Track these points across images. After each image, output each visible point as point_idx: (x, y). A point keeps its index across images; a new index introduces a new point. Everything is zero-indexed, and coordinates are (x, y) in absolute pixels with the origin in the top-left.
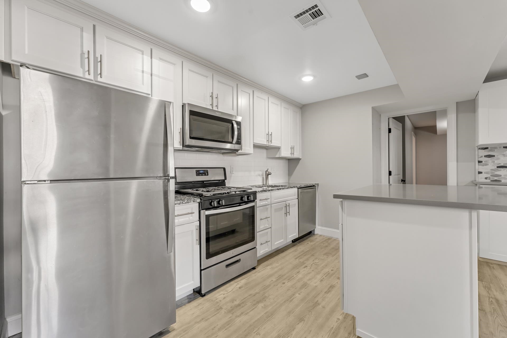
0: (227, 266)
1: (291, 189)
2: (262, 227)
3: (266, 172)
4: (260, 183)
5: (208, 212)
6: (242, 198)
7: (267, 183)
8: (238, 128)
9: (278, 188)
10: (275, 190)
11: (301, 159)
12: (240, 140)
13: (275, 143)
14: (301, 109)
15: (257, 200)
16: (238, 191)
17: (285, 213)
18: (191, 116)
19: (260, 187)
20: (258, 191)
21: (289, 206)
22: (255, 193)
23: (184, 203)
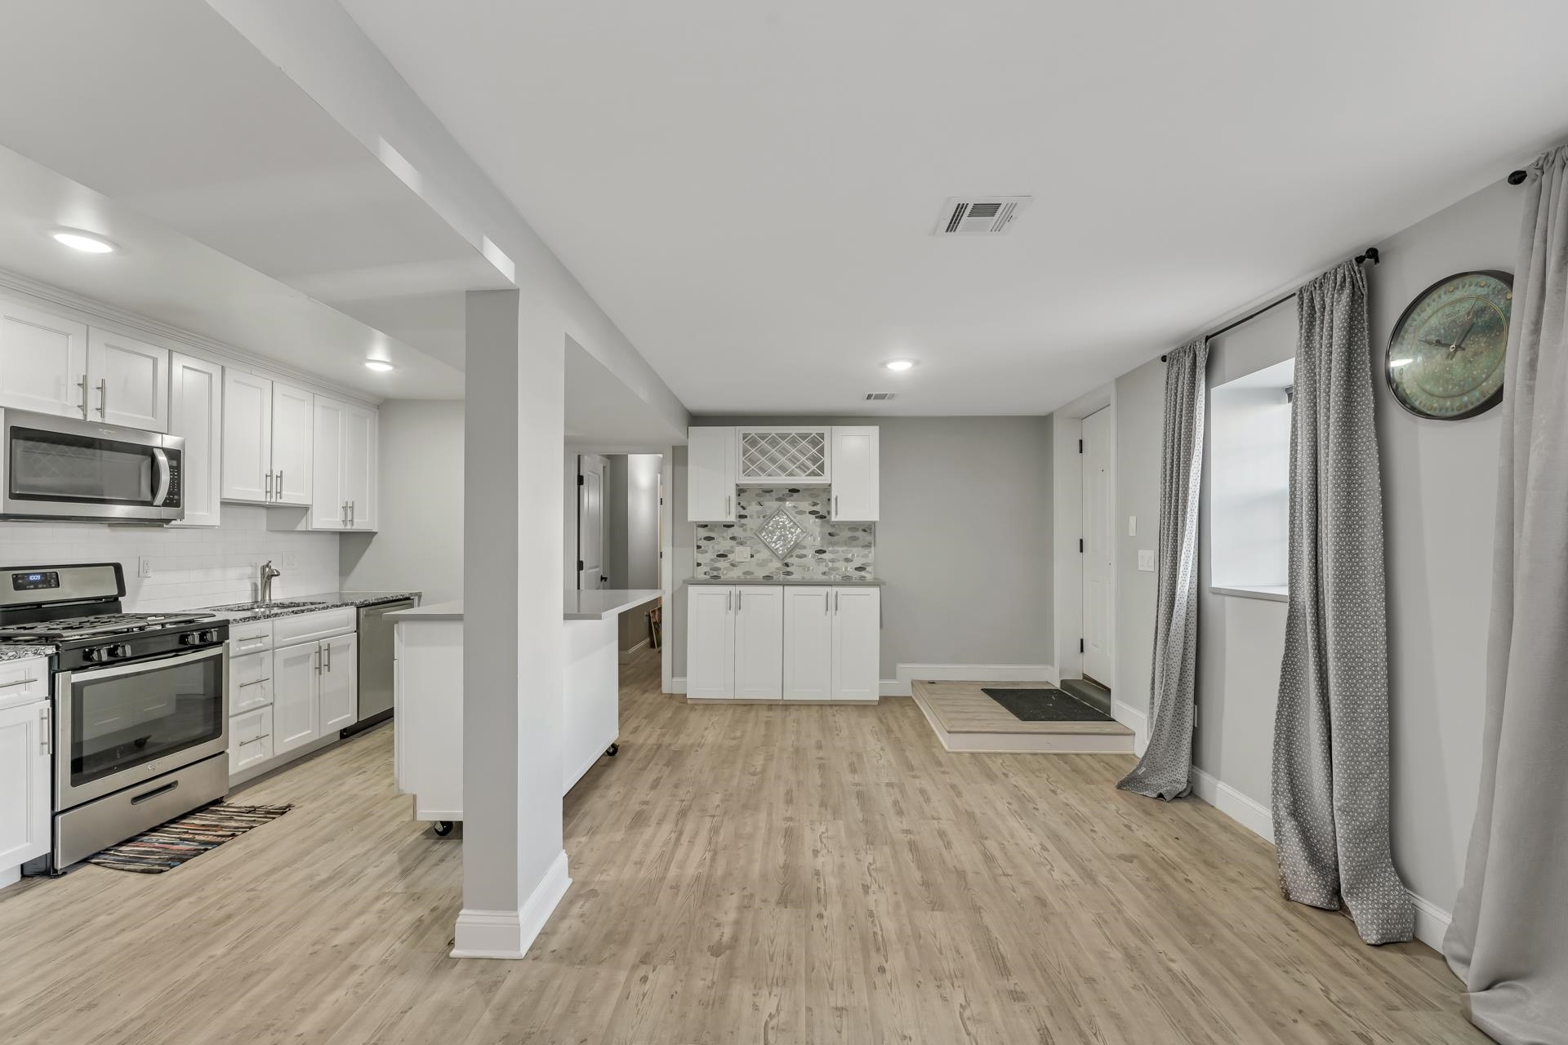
0: (136, 799)
1: (336, 609)
2: (244, 704)
3: (263, 568)
4: (247, 599)
5: (78, 677)
6: (183, 639)
7: (267, 598)
8: (171, 467)
9: (295, 609)
10: (286, 614)
11: (376, 533)
12: (179, 494)
13: (290, 497)
14: (378, 408)
15: (232, 641)
16: (171, 623)
17: (316, 668)
18: (14, 441)
19: (244, 610)
20: (235, 620)
21: (328, 649)
22: (223, 627)
23: (7, 658)
